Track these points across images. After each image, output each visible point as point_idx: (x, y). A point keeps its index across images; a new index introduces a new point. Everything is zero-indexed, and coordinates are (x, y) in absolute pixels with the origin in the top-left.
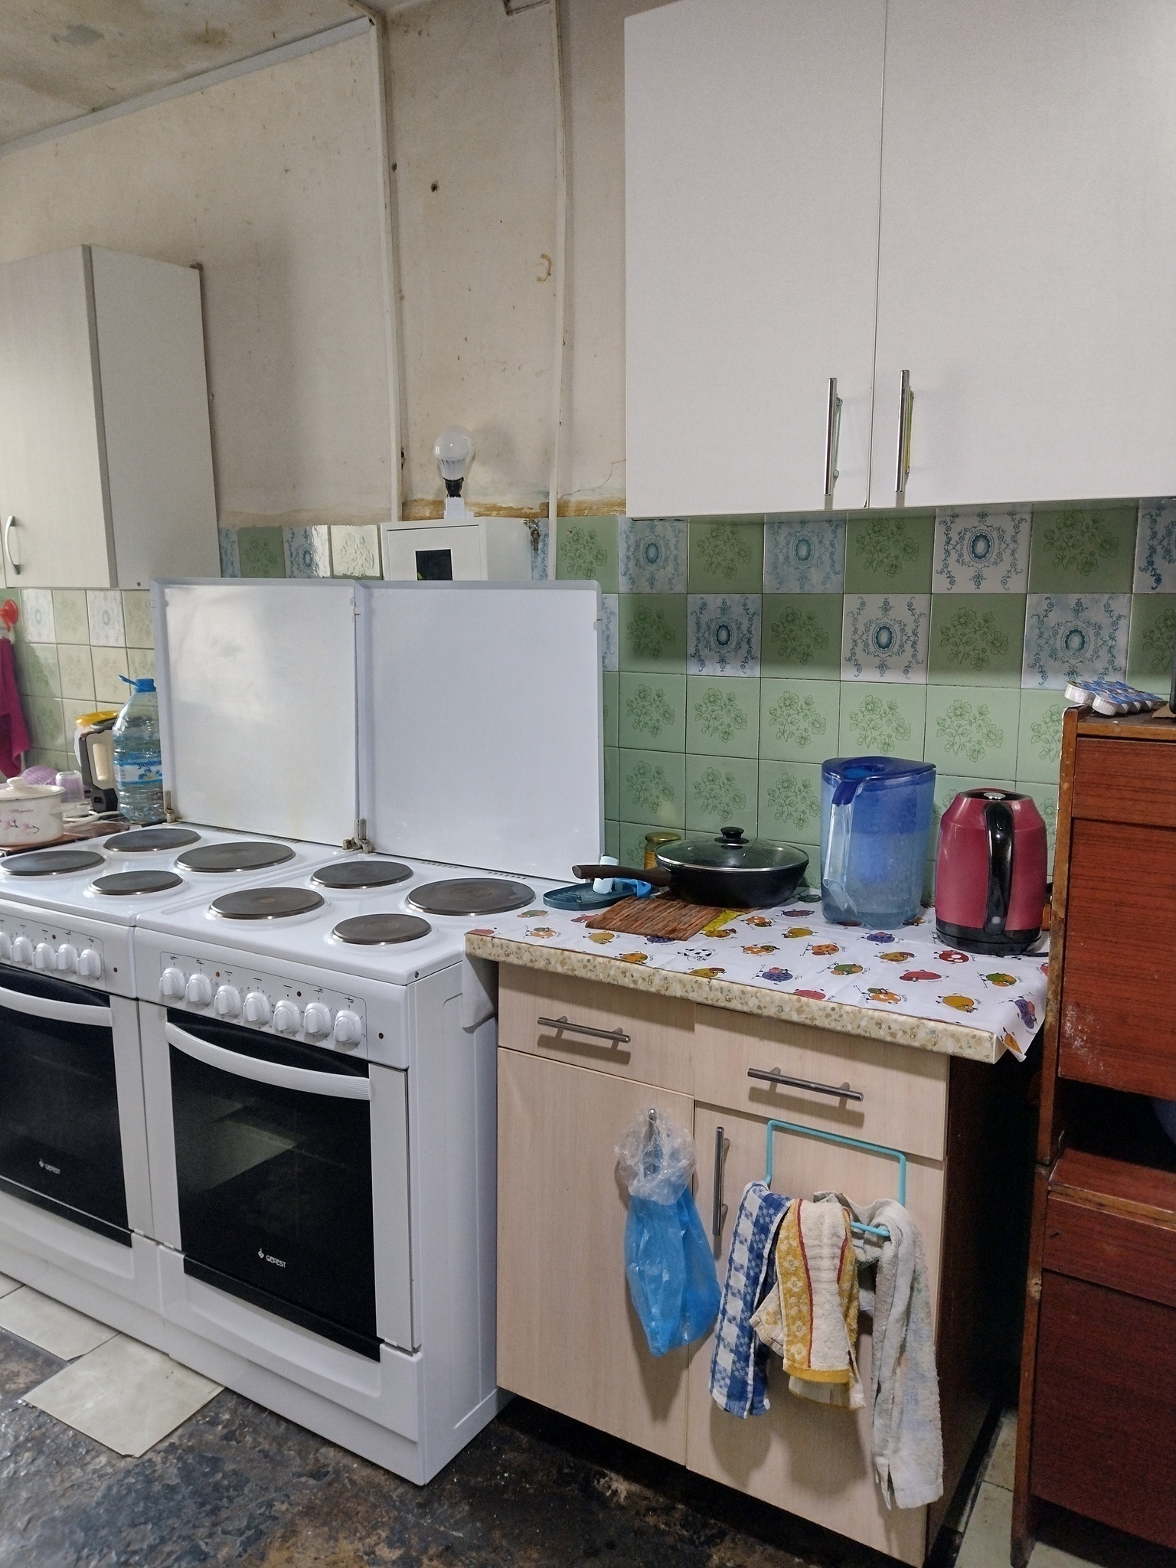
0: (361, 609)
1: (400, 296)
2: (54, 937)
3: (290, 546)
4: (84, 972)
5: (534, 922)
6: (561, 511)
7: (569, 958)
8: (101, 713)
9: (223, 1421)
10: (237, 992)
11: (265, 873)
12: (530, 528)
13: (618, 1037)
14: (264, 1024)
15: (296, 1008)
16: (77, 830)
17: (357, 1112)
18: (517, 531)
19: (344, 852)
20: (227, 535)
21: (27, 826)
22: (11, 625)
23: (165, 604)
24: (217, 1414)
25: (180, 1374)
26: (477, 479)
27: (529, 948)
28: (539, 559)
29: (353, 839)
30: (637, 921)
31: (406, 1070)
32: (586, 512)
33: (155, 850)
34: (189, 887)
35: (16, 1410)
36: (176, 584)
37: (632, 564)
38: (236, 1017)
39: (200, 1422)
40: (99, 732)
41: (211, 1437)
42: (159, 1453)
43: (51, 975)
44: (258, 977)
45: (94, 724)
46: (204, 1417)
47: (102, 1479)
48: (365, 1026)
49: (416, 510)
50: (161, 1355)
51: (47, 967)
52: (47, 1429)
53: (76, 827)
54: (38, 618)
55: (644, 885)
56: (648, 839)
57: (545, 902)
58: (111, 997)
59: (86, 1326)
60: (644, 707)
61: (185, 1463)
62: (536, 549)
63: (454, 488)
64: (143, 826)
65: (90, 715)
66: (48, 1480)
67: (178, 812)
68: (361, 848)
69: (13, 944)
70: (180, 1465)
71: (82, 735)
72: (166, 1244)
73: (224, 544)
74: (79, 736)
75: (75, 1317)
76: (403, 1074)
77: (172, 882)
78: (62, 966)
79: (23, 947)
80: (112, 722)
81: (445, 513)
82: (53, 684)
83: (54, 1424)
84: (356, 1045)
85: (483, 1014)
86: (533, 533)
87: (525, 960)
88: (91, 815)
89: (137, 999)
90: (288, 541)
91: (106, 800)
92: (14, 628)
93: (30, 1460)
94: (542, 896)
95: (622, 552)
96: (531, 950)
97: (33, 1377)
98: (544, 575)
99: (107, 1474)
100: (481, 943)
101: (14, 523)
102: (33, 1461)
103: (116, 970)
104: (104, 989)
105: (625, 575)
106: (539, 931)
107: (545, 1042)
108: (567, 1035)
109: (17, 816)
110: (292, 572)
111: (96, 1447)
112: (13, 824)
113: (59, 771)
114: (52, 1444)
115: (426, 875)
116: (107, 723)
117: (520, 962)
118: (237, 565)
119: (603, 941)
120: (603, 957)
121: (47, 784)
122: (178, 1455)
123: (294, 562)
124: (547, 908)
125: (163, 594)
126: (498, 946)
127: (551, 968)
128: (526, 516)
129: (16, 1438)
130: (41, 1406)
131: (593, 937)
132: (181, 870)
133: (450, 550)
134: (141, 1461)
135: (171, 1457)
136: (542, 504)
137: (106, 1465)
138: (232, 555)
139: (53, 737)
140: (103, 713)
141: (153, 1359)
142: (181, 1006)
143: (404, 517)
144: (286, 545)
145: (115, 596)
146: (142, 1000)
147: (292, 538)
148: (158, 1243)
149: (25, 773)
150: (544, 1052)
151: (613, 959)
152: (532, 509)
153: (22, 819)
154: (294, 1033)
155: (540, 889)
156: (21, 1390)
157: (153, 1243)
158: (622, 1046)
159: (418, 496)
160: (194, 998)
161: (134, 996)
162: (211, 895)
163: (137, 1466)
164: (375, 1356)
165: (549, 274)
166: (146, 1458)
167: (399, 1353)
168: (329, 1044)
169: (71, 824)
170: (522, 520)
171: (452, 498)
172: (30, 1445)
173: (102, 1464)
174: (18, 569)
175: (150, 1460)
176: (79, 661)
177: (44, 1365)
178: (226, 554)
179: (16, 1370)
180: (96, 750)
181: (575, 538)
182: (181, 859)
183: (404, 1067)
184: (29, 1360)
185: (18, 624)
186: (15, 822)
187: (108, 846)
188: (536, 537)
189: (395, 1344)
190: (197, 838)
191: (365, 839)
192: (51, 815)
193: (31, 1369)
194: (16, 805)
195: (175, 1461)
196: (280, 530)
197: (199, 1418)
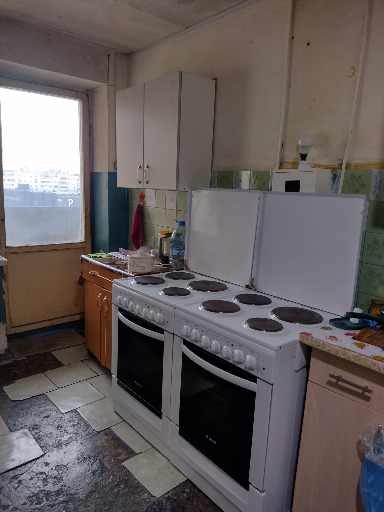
0: (261, 202)
1: (289, 86)
2: (149, 307)
3: (236, 178)
4: (157, 321)
5: (328, 333)
6: (347, 167)
7: (348, 353)
8: (166, 231)
9: (187, 492)
10: (209, 339)
11: (219, 294)
12: (332, 173)
13: (365, 389)
14: (218, 353)
15: (230, 350)
16: (157, 269)
17: (251, 395)
18: (328, 174)
19: (245, 289)
20: (214, 173)
21: (143, 267)
22: (142, 200)
23: (192, 196)
24: (185, 488)
25: (173, 469)
26: (312, 154)
27: (329, 345)
28: (335, 185)
29: (249, 285)
30: (375, 339)
31: (272, 385)
32: (359, 167)
33: (181, 280)
34: (192, 296)
35: (120, 467)
36: (195, 189)
37: (377, 189)
38: (207, 348)
39: (179, 490)
40: (166, 237)
41: (182, 498)
42: (164, 498)
43: (146, 320)
44: (217, 336)
45: (164, 235)
46: (180, 489)
47: (146, 503)
48: (258, 363)
49: (285, 166)
50: (167, 459)
51: (145, 317)
52: (129, 478)
53: (156, 268)
54: (151, 198)
55: (374, 322)
56: (373, 302)
57: (330, 323)
58: (165, 331)
59: (143, 441)
60: (376, 247)
61: (173, 505)
62: (334, 181)
63: (303, 157)
64: (177, 270)
65: (163, 231)
66: (128, 498)
67: (188, 267)
68: (251, 288)
69: (135, 307)
70: (171, 506)
71: (161, 238)
72: (173, 422)
73: (212, 176)
74: (160, 238)
75: (140, 437)
76: (271, 386)
77: (187, 293)
78: (150, 318)
79: (138, 309)
80: (170, 234)
81: (299, 166)
82: (152, 220)
83: (132, 476)
84: (253, 370)
85: (303, 365)
86: (334, 175)
87: (326, 349)
88: (161, 264)
89: (173, 334)
90: (235, 176)
91: (165, 260)
92: (143, 202)
93: (123, 488)
94: (329, 321)
95: (373, 183)
96: (329, 346)
97: (126, 456)
98: (336, 191)
99: (147, 502)
100: (306, 339)
101: (147, 167)
102: (124, 489)
103: (167, 322)
104: (163, 328)
105: (373, 193)
106: (331, 337)
107: (329, 383)
108: (340, 383)
109: (140, 263)
110: (235, 187)
111: (144, 490)
112: (138, 266)
113: (152, 249)
114: (130, 484)
115: (278, 304)
116: (169, 235)
117: (324, 350)
118: (216, 184)
119: (362, 347)
120: (364, 355)
121: (148, 253)
122: (171, 501)
123: (236, 183)
124: (331, 326)
125: (191, 193)
126: (314, 341)
127: (338, 355)
128: (331, 168)
129: (120, 478)
130: (128, 468)
131: (356, 344)
132: (189, 288)
133: (300, 181)
134: (158, 500)
135: (168, 501)
136: (339, 164)
137: (147, 498)
138: (215, 181)
139: (151, 237)
140: (167, 231)
141: (164, 460)
142: (188, 340)
143: (280, 168)
144: (234, 178)
145: (175, 193)
146: (175, 335)
147: (237, 175)
148: (171, 421)
149: (141, 248)
150: (329, 387)
151: (369, 357)
152: (334, 166)
153: (141, 264)
154: (229, 359)
155: (327, 317)
156: (122, 460)
157: (169, 420)
158: (366, 394)
159: (286, 160)
160: (193, 339)
161: (173, 333)
162: (201, 300)
163: (157, 501)
164: (247, 488)
165: (353, 74)
166: (160, 499)
167: (256, 490)
168: (242, 367)
169: (155, 267)
170: (330, 170)
171: (302, 161)
172: (123, 482)
173: (146, 497)
174: (147, 182)
175: (161, 501)
176: (161, 213)
177: (130, 453)
178: (213, 180)
179: (121, 452)
180: (164, 243)
181: (352, 178)
182: (190, 284)
183: (272, 383)
184: (125, 449)
185: (144, 200)
186: (139, 265)
187: (166, 276)
188: (335, 177)
189: (256, 487)
190: (194, 277)
191: (253, 285)
192: (150, 264)
193: (125, 453)
194: (140, 260)
195: (170, 504)
196: (232, 172)
197: (179, 488)
